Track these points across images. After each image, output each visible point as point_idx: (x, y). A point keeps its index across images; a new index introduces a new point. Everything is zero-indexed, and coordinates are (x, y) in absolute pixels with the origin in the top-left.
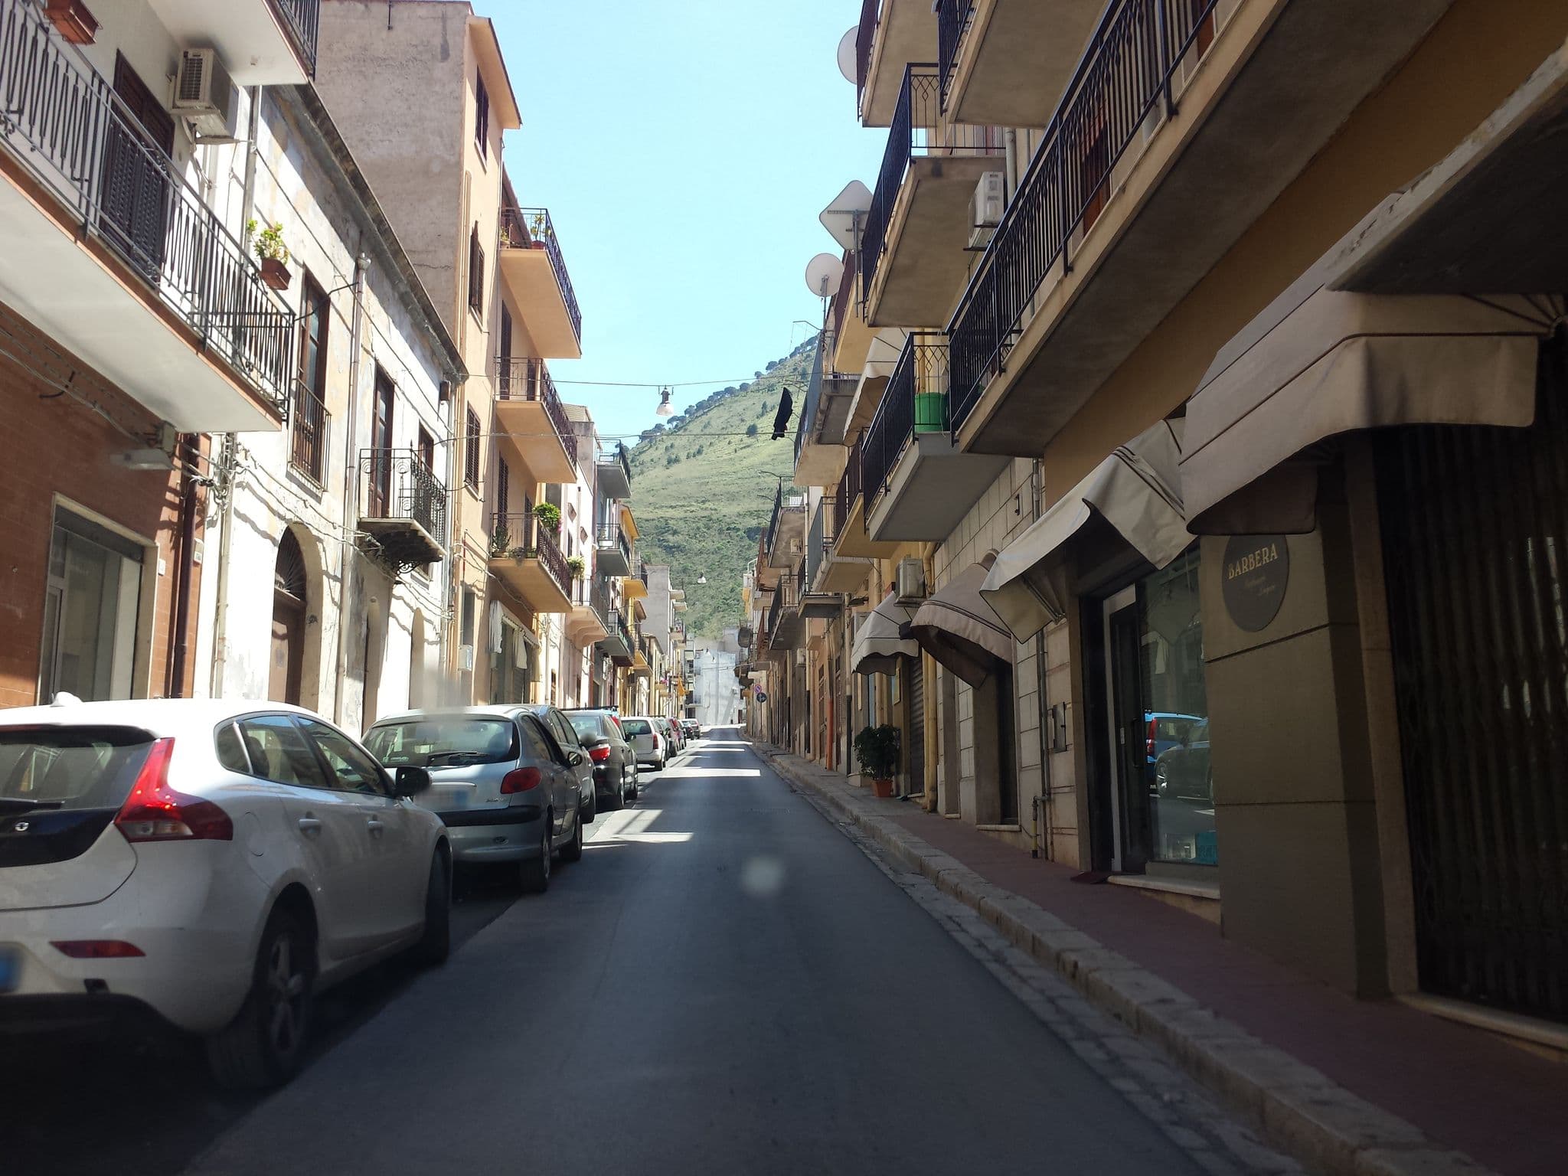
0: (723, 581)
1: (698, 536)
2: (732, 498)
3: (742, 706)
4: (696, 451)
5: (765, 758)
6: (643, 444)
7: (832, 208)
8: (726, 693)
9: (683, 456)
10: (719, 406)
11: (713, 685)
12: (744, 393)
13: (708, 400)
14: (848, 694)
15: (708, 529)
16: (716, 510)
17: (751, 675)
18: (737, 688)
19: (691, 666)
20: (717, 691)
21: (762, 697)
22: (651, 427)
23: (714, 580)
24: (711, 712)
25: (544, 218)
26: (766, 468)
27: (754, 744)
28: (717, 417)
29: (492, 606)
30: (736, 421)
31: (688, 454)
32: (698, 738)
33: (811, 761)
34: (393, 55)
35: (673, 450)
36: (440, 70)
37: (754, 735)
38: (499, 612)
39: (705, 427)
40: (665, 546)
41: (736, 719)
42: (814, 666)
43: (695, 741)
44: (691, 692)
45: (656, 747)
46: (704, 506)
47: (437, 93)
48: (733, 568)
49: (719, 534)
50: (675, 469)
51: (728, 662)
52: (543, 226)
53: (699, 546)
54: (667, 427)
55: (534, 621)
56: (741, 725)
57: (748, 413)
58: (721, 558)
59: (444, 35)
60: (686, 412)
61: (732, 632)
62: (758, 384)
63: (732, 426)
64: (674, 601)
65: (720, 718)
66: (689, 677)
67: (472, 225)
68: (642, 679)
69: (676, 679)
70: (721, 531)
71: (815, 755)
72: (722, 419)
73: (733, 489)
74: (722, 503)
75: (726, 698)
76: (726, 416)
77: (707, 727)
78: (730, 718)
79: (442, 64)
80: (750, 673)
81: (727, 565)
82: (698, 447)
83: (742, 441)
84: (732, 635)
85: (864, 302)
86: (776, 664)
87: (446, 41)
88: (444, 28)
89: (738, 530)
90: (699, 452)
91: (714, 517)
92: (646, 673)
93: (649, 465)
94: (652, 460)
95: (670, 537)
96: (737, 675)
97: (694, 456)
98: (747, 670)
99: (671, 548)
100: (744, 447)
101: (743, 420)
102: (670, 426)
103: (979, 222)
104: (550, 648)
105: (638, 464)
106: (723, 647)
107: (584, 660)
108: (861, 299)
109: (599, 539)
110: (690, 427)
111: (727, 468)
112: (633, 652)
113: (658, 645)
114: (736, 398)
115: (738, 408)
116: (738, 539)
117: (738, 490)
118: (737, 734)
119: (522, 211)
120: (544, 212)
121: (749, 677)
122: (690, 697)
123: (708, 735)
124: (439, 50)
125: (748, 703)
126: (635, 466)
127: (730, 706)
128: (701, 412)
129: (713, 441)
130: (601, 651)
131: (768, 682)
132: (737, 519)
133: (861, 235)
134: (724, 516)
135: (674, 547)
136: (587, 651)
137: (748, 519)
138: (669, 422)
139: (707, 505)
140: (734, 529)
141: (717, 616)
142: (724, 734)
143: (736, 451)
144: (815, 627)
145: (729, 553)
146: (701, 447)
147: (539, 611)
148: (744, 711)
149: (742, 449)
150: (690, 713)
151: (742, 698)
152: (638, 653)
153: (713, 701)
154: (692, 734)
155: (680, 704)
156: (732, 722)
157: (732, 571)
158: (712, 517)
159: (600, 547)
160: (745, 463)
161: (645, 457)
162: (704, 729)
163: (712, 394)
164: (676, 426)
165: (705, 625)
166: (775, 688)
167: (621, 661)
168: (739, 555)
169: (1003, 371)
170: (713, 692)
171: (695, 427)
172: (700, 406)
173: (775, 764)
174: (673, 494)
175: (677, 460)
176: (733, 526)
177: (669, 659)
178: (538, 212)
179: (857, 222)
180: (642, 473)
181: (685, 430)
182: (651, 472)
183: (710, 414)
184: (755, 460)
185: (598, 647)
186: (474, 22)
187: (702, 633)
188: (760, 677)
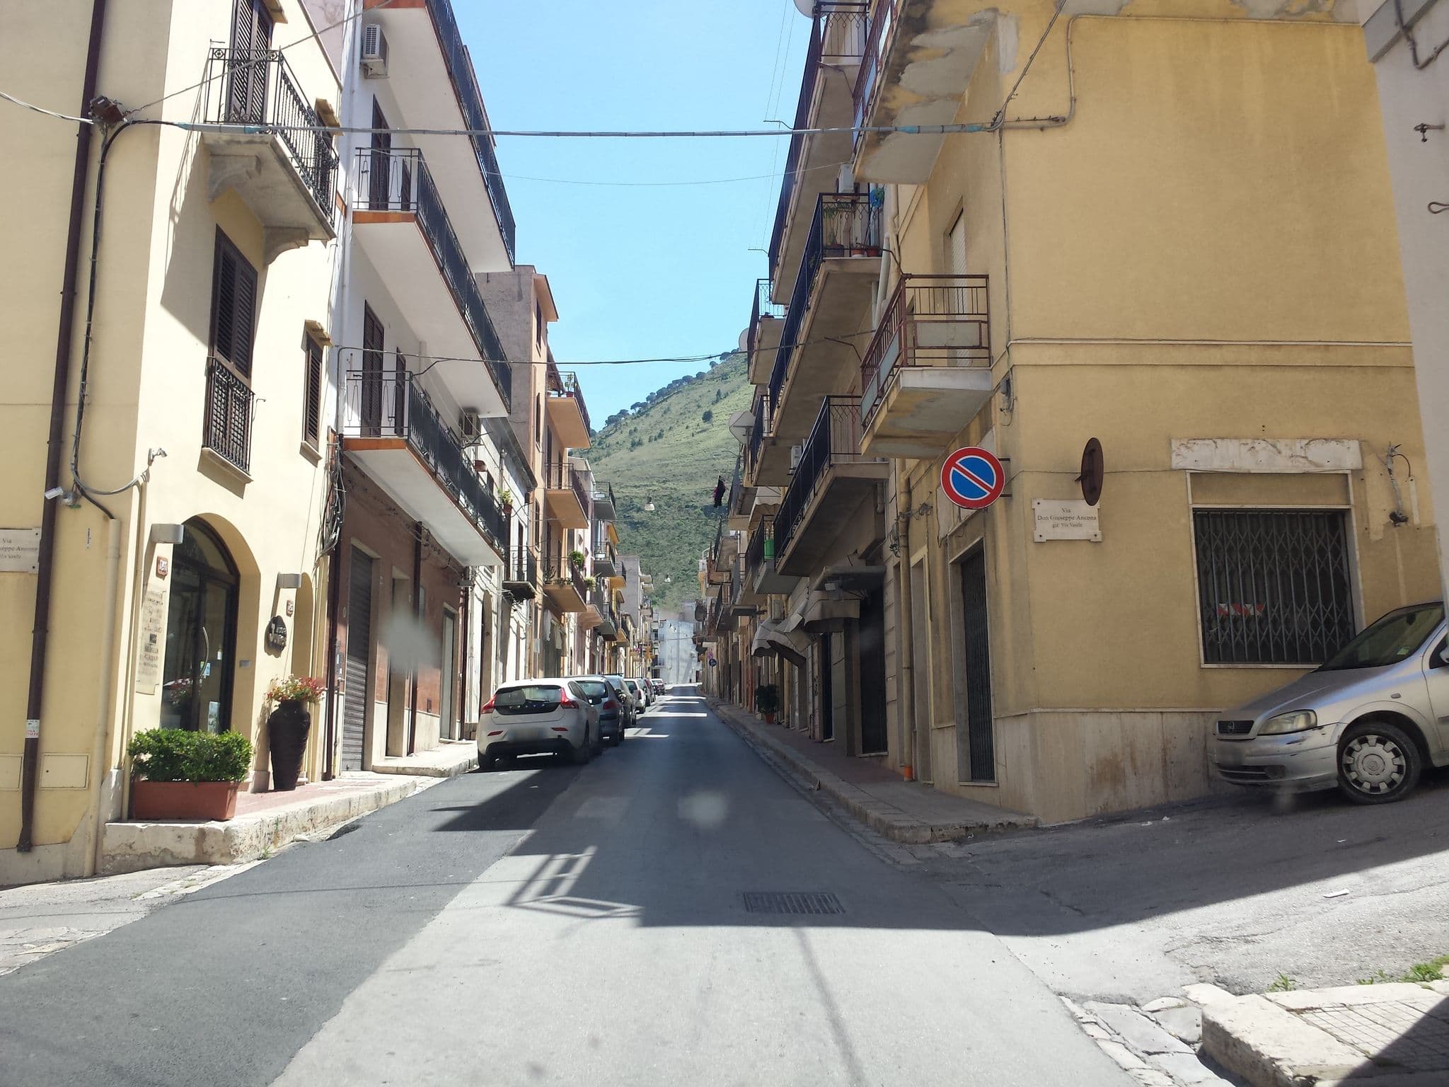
0: (682, 554)
1: (659, 513)
2: (691, 478)
3: (699, 668)
4: (657, 435)
5: (713, 707)
6: (609, 428)
7: (737, 424)
8: (685, 656)
9: (645, 440)
10: (678, 393)
11: (674, 650)
12: (699, 381)
13: (668, 388)
14: (759, 665)
15: (669, 507)
16: (675, 489)
17: (705, 644)
18: (695, 653)
19: (656, 635)
20: (678, 655)
21: (712, 663)
22: (615, 413)
23: (675, 553)
24: (673, 673)
25: (573, 377)
26: (719, 451)
27: (707, 699)
28: (676, 403)
29: (545, 613)
30: (693, 407)
31: (650, 437)
32: (663, 694)
33: (741, 708)
34: (490, 297)
35: (636, 434)
36: (518, 306)
37: (707, 692)
38: (549, 615)
39: (665, 413)
40: (630, 522)
41: (694, 678)
42: (743, 645)
43: (661, 696)
44: (657, 656)
45: (640, 698)
46: (664, 486)
47: (516, 320)
48: (692, 541)
49: (679, 511)
50: (638, 451)
51: (687, 631)
52: (573, 381)
53: (661, 522)
54: (631, 412)
55: (563, 617)
56: (698, 684)
57: (704, 400)
58: (681, 533)
59: (520, 285)
60: (648, 399)
61: (690, 604)
62: (713, 373)
63: (689, 412)
64: (643, 583)
65: (681, 678)
66: (655, 643)
67: (537, 395)
68: (621, 649)
69: (646, 647)
70: (680, 509)
71: (744, 704)
72: (680, 406)
73: (689, 470)
74: (681, 483)
75: (685, 661)
76: (684, 402)
77: (669, 686)
78: (689, 678)
79: (519, 303)
80: (704, 643)
81: (686, 539)
82: (659, 431)
83: (698, 425)
84: (691, 607)
85: (751, 473)
86: (723, 638)
87: (521, 289)
88: (519, 282)
89: (696, 507)
90: (660, 436)
91: (674, 496)
92: (625, 645)
93: (614, 447)
94: (617, 443)
95: (635, 514)
96: (694, 643)
97: (656, 439)
98: (702, 640)
99: (636, 523)
100: (701, 432)
101: (699, 407)
102: (633, 411)
103: (792, 468)
104: (570, 633)
105: (604, 447)
106: (683, 618)
107: (587, 638)
108: (750, 472)
109: (595, 553)
110: (651, 413)
111: (685, 451)
112: (617, 630)
113: (632, 621)
114: (693, 386)
115: (695, 395)
116: (696, 515)
117: (696, 470)
118: (695, 691)
119: (560, 373)
120: (573, 374)
121: (703, 646)
122: (655, 661)
123: (671, 692)
124: (517, 294)
125: (703, 666)
126: (603, 448)
127: (689, 667)
128: (661, 399)
129: (672, 425)
130: (596, 632)
131: (717, 651)
132: (695, 497)
133: (750, 437)
134: (683, 495)
135: (638, 523)
136: (588, 632)
137: (704, 497)
138: (633, 407)
139: (667, 485)
140: (692, 506)
141: (678, 585)
142: (684, 691)
143: (693, 435)
144: (743, 621)
145: (688, 529)
146: (662, 431)
147: (565, 611)
148: (701, 672)
149: (698, 433)
150: (656, 674)
151: (699, 661)
152: (621, 630)
153: (675, 664)
154: (660, 691)
155: (648, 666)
156: (690, 681)
157: (690, 544)
158: (672, 496)
159: (596, 558)
160: (702, 446)
161: (610, 440)
162: (668, 687)
163: (671, 383)
164: (639, 411)
165: (667, 594)
166: (722, 655)
167: (609, 638)
168: (697, 530)
169: (784, 555)
170: (674, 656)
171: (656, 413)
172: (661, 393)
173: (719, 711)
174: (637, 475)
175: (640, 443)
176: (691, 504)
177: (639, 631)
178: (569, 374)
179: (748, 431)
180: (608, 455)
181: (647, 415)
182: (617, 454)
183: (669, 401)
184: (711, 443)
185: (595, 629)
186: (536, 278)
187: (664, 601)
188: (712, 646)
